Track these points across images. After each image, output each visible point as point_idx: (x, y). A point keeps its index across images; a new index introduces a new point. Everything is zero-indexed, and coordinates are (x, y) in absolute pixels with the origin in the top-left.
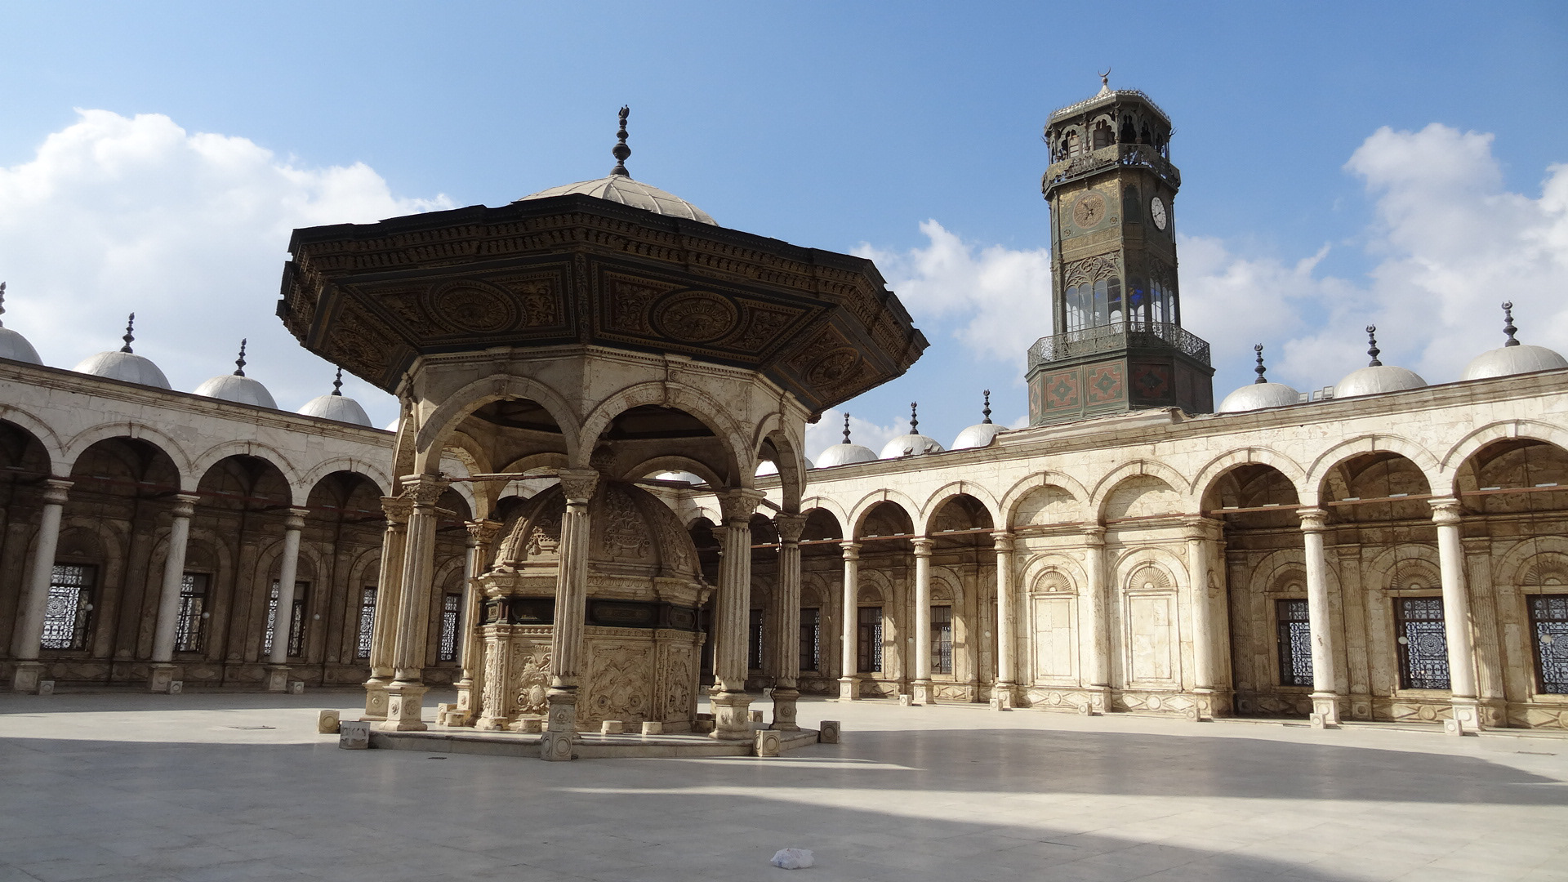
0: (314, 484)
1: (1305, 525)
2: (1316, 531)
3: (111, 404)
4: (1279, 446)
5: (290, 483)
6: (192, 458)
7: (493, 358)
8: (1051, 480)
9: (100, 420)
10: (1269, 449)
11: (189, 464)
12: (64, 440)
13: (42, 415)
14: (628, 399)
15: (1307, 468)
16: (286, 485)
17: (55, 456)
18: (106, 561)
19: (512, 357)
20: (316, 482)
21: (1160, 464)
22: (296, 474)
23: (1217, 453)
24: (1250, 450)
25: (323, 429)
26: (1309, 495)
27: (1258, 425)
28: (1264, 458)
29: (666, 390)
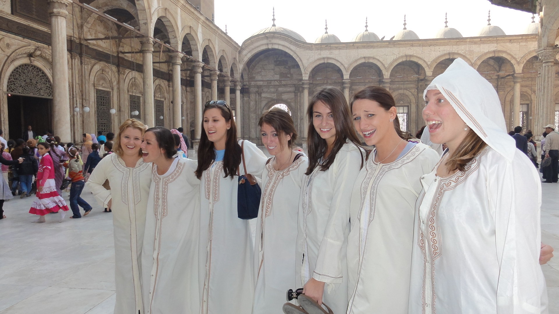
0: (524, 63)
3: (442, 48)
5: (513, 64)
6: (473, 62)
9: (439, 54)
12: (429, 63)
13: (421, 56)
16: (512, 65)
20: (525, 62)
22: (516, 61)
25: (526, 39)
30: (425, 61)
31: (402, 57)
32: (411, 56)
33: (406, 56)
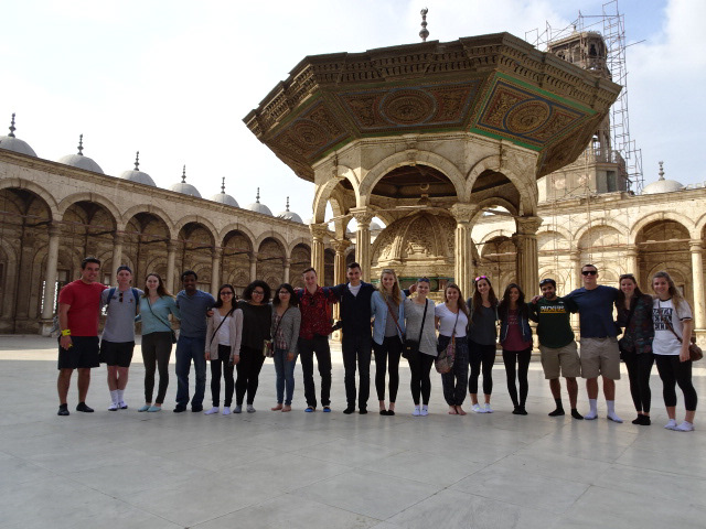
1: (692, 249)
2: (699, 252)
3: (80, 183)
4: (679, 210)
6: (122, 213)
7: (405, 140)
8: (551, 229)
9: (74, 190)
10: (674, 212)
11: (121, 217)
12: (58, 201)
13: (46, 187)
14: (485, 164)
15: (695, 220)
17: (54, 209)
18: (73, 268)
19: (418, 140)
21: (613, 220)
22: (172, 224)
23: (644, 214)
24: (664, 212)
26: (696, 234)
27: (669, 200)
28: (671, 216)
29: (501, 160)
30: (51, 196)
31: (12, 180)
32: (27, 182)
33: (20, 180)
